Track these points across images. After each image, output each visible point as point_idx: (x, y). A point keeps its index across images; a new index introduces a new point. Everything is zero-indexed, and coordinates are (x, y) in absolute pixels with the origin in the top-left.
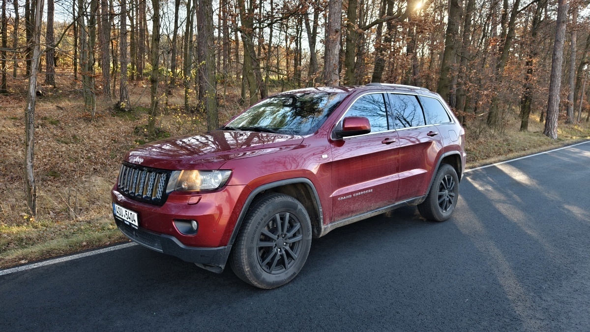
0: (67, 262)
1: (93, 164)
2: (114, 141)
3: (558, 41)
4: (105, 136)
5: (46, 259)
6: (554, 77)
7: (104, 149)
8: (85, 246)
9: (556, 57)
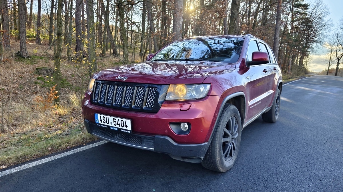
0: (44, 164)
1: (7, 94)
2: (21, 78)
3: (277, 29)
4: (14, 74)
5: (22, 164)
6: (275, 48)
7: (14, 83)
8: (50, 150)
9: (276, 37)
